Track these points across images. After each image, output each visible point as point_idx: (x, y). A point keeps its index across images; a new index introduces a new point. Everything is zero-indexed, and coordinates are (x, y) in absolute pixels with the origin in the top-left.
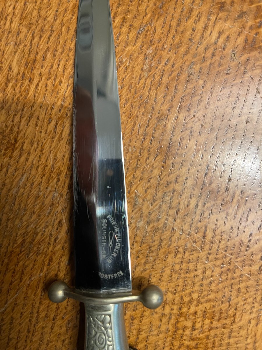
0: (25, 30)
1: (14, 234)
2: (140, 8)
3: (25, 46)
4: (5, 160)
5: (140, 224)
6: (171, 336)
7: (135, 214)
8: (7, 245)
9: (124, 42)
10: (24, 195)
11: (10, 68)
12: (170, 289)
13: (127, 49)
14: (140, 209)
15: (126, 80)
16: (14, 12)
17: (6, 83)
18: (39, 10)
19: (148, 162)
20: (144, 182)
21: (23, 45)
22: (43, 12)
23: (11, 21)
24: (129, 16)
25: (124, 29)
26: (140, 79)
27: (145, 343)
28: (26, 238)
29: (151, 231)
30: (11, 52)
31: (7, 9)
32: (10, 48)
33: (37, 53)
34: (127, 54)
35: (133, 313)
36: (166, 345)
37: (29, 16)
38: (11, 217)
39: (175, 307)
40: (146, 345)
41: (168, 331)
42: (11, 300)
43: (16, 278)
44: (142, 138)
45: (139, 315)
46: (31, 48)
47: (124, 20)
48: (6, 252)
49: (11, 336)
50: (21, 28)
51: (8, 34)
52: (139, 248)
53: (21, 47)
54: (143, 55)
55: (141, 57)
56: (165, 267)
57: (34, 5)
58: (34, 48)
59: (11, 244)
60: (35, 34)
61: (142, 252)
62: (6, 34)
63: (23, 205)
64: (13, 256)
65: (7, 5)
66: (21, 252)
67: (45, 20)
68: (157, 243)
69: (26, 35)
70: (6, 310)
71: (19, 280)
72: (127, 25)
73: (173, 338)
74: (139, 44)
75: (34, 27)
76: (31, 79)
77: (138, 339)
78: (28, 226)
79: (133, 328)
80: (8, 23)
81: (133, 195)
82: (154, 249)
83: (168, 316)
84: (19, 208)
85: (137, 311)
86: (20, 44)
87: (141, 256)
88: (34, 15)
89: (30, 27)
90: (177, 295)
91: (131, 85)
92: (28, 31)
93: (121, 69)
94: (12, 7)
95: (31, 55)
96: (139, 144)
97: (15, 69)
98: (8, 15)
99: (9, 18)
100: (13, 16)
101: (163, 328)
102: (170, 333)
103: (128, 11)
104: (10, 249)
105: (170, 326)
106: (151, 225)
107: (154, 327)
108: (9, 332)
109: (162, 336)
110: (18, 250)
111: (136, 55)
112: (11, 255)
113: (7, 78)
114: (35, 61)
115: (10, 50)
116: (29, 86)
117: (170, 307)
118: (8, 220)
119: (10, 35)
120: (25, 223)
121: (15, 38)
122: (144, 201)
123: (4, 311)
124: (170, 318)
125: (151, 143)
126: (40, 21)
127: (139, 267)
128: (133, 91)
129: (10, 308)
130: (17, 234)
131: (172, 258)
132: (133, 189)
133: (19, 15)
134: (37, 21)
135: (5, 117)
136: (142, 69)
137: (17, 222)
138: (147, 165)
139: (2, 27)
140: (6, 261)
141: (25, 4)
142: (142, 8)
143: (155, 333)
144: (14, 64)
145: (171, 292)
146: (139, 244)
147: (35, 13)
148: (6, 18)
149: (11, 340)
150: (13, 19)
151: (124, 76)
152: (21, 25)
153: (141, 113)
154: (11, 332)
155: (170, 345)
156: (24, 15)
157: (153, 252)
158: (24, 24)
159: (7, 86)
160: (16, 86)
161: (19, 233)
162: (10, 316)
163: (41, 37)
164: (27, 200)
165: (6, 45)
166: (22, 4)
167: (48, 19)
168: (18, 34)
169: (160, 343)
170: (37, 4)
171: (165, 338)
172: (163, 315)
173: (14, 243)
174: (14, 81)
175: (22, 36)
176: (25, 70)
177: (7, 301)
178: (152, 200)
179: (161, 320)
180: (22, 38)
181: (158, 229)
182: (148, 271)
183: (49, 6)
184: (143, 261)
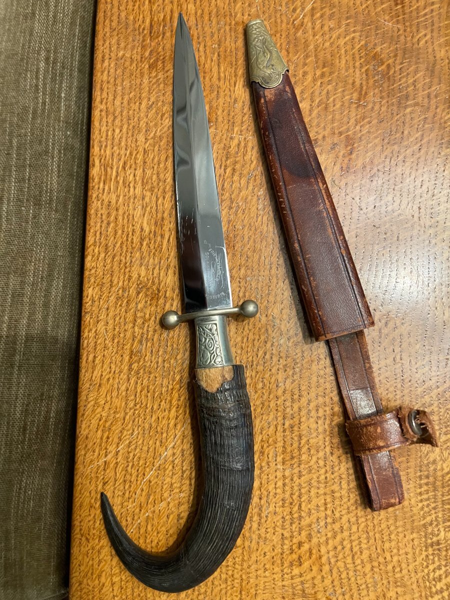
0: (148, 194)
1: (172, 373)
2: (245, 158)
3: (151, 208)
4: (152, 309)
5: (282, 342)
6: (329, 435)
7: (276, 333)
8: (167, 384)
9: (238, 189)
10: (175, 337)
11: (142, 229)
12: (320, 394)
13: (242, 194)
14: (279, 328)
15: (246, 222)
16: (135, 179)
17: (141, 243)
18: (158, 174)
19: (278, 287)
20: (278, 305)
21: (149, 208)
22: (162, 176)
23: (135, 188)
24: (238, 166)
25: (236, 178)
26: (257, 217)
27: (307, 447)
28: (183, 374)
29: (292, 346)
30: (140, 215)
31: (128, 177)
32: (138, 212)
33: (164, 212)
34: (242, 198)
35: (291, 421)
36: (327, 444)
37: (150, 181)
38: (167, 358)
39: (327, 409)
40: (309, 448)
41: (325, 431)
42: (180, 433)
43: (180, 412)
44: (268, 267)
45: (297, 422)
46: (157, 209)
47: (234, 170)
48: (167, 391)
49: (184, 469)
50: (145, 192)
51: (134, 199)
52: (285, 363)
53: (148, 209)
54: (256, 196)
55: (255, 198)
56: (311, 374)
57: (152, 170)
58: (160, 208)
59: (171, 382)
60: (159, 196)
61: (288, 365)
62: (132, 200)
63: (175, 346)
64: (174, 392)
65: (127, 175)
66: (181, 387)
67: (165, 181)
68: (300, 355)
69: (150, 198)
70: (176, 444)
71: (183, 413)
72: (237, 174)
73: (331, 437)
74: (250, 188)
75: (156, 190)
76: (162, 235)
77: (300, 444)
78: (183, 363)
79: (294, 435)
80: (132, 189)
81: (271, 318)
82: (298, 361)
83: (323, 418)
84: (172, 348)
85: (295, 419)
86: (147, 206)
87: (288, 369)
88: (154, 180)
89: (153, 191)
90: (327, 397)
91: (250, 224)
92: (152, 194)
93: (239, 212)
94: (132, 175)
95: (158, 214)
96: (267, 272)
97: (147, 230)
98: (130, 183)
99: (131, 185)
100: (135, 183)
101: (321, 430)
102: (328, 433)
103: (236, 162)
104: (171, 387)
105: (326, 426)
106: (292, 341)
107: (312, 431)
108: (182, 464)
109: (321, 437)
110: (178, 386)
111: (250, 197)
112: (172, 393)
113: (141, 238)
114: (163, 219)
115: (139, 213)
116: (162, 242)
117: (323, 409)
118: (164, 361)
119: (136, 200)
120: (180, 361)
121: (141, 202)
122: (281, 321)
123: (174, 445)
124: (325, 419)
125: (277, 270)
126: (160, 184)
127: (288, 379)
128: (253, 229)
129: (179, 441)
130: (174, 372)
131: (316, 365)
132: (269, 312)
133: (140, 182)
134: (158, 185)
135: (145, 272)
136: (257, 209)
137: (172, 361)
138: (278, 289)
139: (127, 194)
140: (169, 398)
141: (144, 171)
142: (247, 157)
143: (314, 435)
144: (145, 225)
145: (321, 396)
146: (284, 359)
147: (155, 177)
148: (129, 185)
149: (185, 471)
150: (136, 186)
151: (243, 218)
152: (144, 190)
153: (264, 246)
154: (184, 464)
155: (330, 443)
156: (145, 181)
157: (297, 363)
158: (146, 188)
159: (142, 245)
160: (150, 243)
161: (176, 371)
162: (180, 449)
163: (164, 198)
164: (178, 340)
165: (134, 209)
166: (141, 170)
167: (167, 181)
168: (143, 199)
169: (320, 444)
170: (155, 169)
171: (324, 438)
172: (318, 418)
173: (173, 381)
174: (147, 239)
175: (147, 199)
176: (155, 228)
177: (176, 435)
178: (288, 319)
179: (317, 423)
180: (148, 201)
181: (298, 342)
182: (297, 382)
183: (165, 169)
184: (291, 373)
